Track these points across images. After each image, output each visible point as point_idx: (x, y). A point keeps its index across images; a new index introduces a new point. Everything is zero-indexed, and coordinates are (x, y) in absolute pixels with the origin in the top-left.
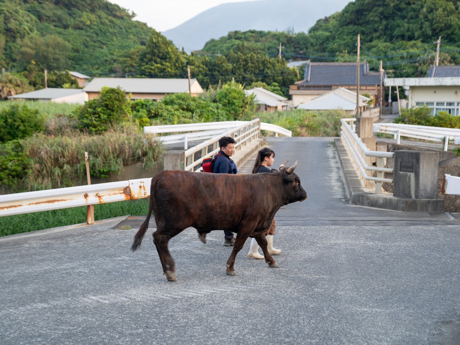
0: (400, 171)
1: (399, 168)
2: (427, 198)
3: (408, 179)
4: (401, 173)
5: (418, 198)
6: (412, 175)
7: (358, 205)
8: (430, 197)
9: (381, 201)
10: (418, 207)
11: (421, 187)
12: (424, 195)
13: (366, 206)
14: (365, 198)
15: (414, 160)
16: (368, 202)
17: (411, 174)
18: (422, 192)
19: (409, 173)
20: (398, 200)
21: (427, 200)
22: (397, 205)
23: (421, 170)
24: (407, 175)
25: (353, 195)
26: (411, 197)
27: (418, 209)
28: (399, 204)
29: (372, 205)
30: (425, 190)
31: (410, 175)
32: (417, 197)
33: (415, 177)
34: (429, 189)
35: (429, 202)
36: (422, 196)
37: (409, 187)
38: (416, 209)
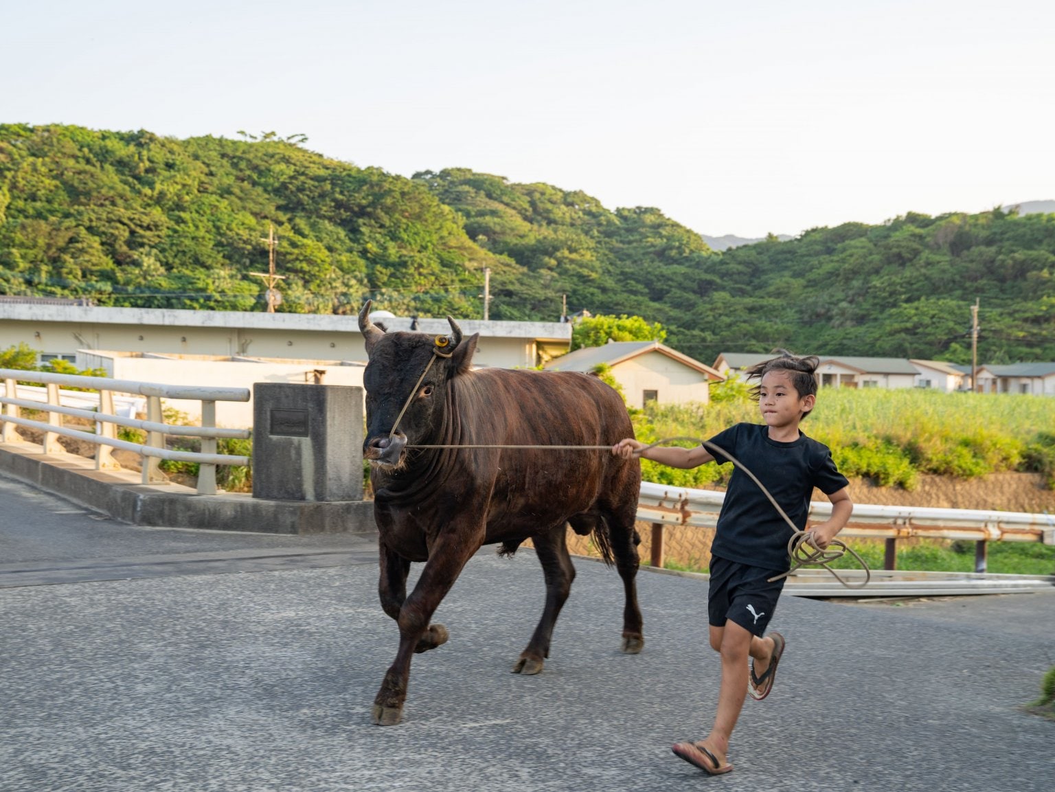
0: (272, 433)
1: (268, 426)
2: (343, 499)
3: (293, 452)
4: (274, 437)
5: (322, 500)
6: (306, 443)
7: (158, 525)
8: (350, 497)
9: (229, 512)
10: (327, 521)
11: (330, 471)
12: (335, 491)
13: (185, 526)
14: (179, 507)
15: (310, 405)
16: (191, 517)
17: (303, 439)
18: (331, 485)
19: (295, 439)
20: (277, 506)
21: (344, 503)
22: (276, 517)
23: (329, 430)
24: (291, 443)
25: (143, 501)
26: (303, 498)
27: (327, 527)
28: (280, 516)
29: (201, 525)
30: (339, 479)
31: (300, 445)
32: (320, 496)
33: (314, 447)
34: (346, 477)
35: (348, 509)
36: (332, 495)
37: (299, 472)
38: (322, 528)
